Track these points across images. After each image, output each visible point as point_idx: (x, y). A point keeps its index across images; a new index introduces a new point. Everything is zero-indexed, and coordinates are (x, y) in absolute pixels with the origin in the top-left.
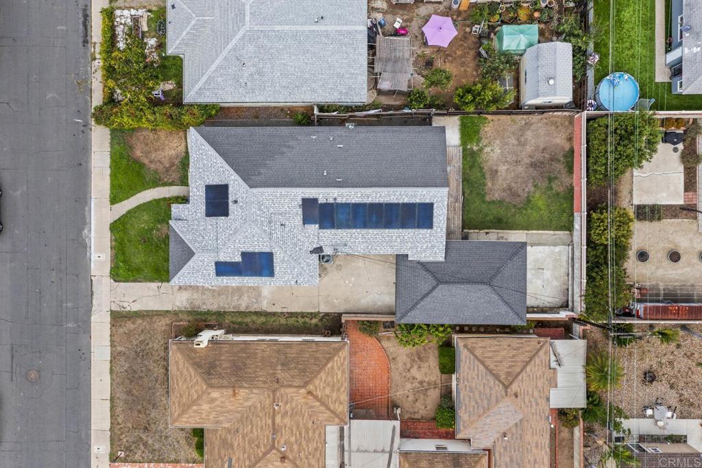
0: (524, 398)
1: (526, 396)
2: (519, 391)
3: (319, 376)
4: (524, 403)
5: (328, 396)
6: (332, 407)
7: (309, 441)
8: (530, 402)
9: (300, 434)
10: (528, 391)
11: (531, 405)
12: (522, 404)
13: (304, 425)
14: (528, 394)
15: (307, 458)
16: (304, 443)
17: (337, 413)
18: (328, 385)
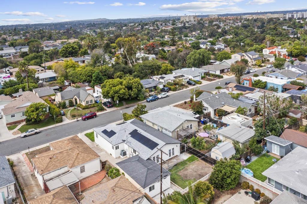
0: (114, 196)
1: (115, 196)
2: (116, 192)
3: (85, 154)
4: (112, 197)
5: (79, 159)
6: (76, 161)
7: (59, 163)
8: (114, 199)
9: (61, 159)
10: (118, 196)
11: (112, 201)
12: (111, 196)
13: (65, 159)
14: (117, 197)
15: (53, 165)
16: (58, 162)
17: (74, 164)
18: (83, 157)
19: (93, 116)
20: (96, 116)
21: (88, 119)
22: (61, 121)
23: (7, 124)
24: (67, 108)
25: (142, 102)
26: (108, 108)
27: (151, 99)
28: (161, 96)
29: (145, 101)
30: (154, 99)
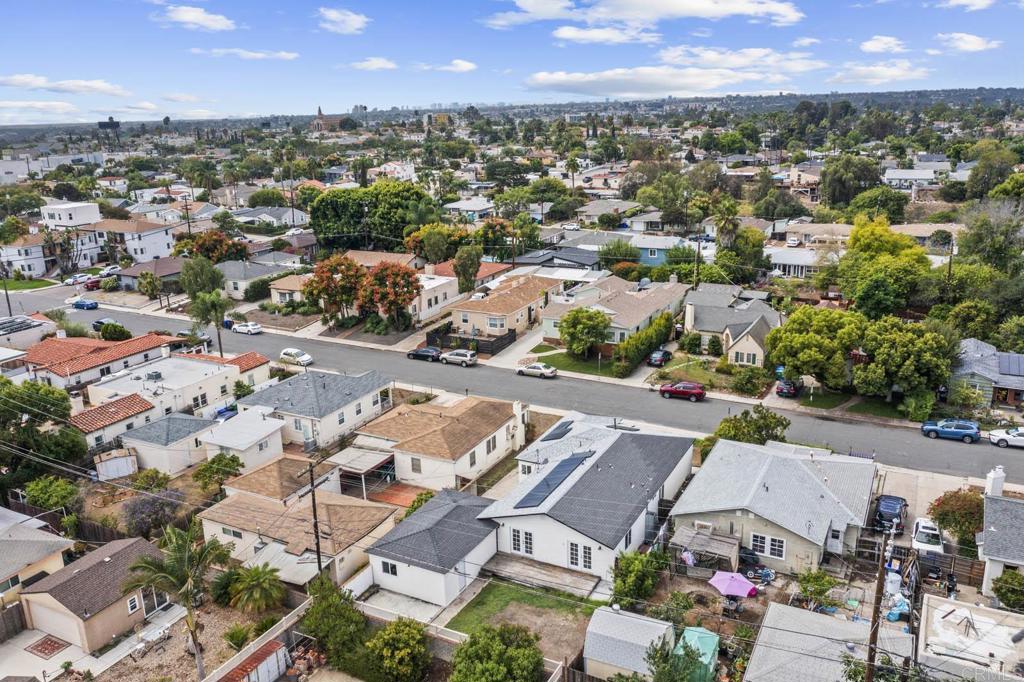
19: (691, 394)
20: (700, 398)
21: (671, 396)
22: (621, 375)
23: (545, 339)
24: (701, 354)
25: (912, 425)
26: (778, 393)
27: (938, 428)
28: (1005, 436)
29: (919, 426)
30: (953, 433)
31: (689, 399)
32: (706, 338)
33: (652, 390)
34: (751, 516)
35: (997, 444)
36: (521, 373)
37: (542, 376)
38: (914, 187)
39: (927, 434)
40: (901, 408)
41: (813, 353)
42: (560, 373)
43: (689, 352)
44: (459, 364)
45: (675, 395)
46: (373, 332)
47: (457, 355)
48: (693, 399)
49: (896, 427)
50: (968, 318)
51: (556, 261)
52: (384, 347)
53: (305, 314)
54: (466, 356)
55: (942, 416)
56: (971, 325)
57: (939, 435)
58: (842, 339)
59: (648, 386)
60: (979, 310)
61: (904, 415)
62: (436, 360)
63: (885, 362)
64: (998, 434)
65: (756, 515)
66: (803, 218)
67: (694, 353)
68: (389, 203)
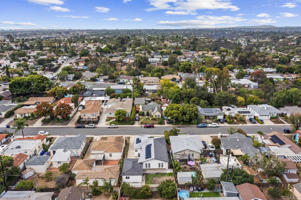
19: (151, 126)
20: (153, 127)
21: (147, 128)
22: (133, 124)
23: (107, 118)
24: (145, 116)
25: (194, 126)
26: (167, 123)
27: (200, 126)
28: (211, 125)
29: (196, 126)
30: (203, 126)
31: (151, 128)
32: (145, 112)
33: (141, 127)
34: (188, 150)
35: (210, 127)
36: (109, 128)
37: (115, 128)
38: (156, 63)
39: (198, 127)
40: (192, 123)
41: (176, 114)
42: (119, 126)
43: (142, 116)
44: (92, 128)
45: (148, 127)
46: (58, 122)
47: (90, 125)
48: (152, 127)
49: (192, 127)
50: (195, 101)
51: (94, 95)
52: (65, 126)
53: (31, 120)
54: (93, 125)
55: (200, 123)
56: (195, 103)
57: (200, 127)
58: (180, 110)
59: (140, 126)
60: (196, 99)
61: (192, 124)
62: (84, 127)
63: (189, 114)
64: (209, 125)
65: (189, 150)
66: (142, 75)
67: (143, 116)
68: (38, 82)
